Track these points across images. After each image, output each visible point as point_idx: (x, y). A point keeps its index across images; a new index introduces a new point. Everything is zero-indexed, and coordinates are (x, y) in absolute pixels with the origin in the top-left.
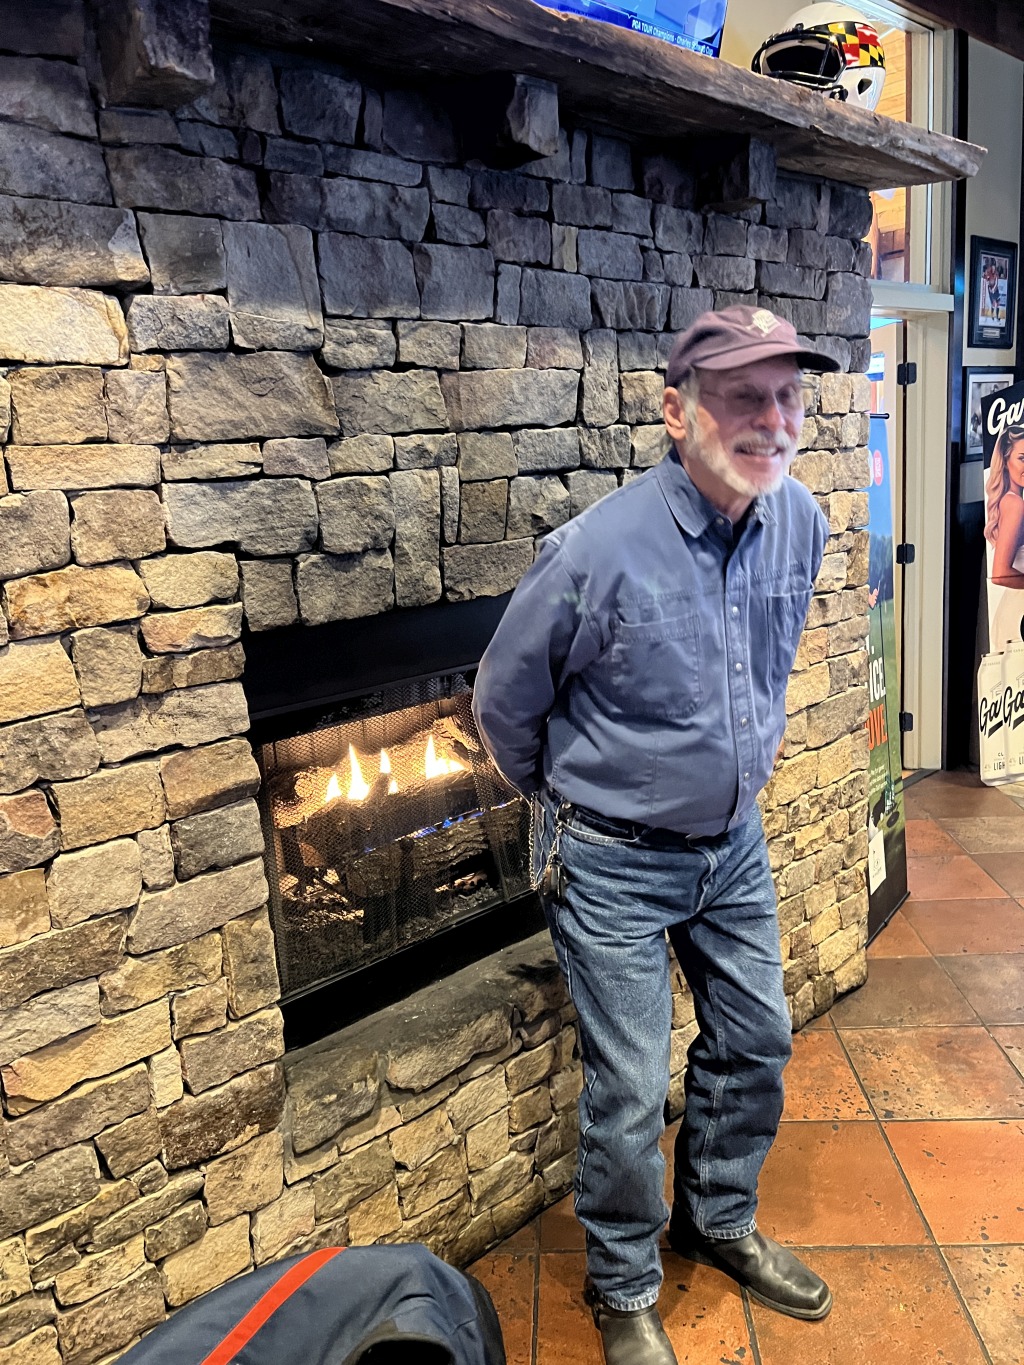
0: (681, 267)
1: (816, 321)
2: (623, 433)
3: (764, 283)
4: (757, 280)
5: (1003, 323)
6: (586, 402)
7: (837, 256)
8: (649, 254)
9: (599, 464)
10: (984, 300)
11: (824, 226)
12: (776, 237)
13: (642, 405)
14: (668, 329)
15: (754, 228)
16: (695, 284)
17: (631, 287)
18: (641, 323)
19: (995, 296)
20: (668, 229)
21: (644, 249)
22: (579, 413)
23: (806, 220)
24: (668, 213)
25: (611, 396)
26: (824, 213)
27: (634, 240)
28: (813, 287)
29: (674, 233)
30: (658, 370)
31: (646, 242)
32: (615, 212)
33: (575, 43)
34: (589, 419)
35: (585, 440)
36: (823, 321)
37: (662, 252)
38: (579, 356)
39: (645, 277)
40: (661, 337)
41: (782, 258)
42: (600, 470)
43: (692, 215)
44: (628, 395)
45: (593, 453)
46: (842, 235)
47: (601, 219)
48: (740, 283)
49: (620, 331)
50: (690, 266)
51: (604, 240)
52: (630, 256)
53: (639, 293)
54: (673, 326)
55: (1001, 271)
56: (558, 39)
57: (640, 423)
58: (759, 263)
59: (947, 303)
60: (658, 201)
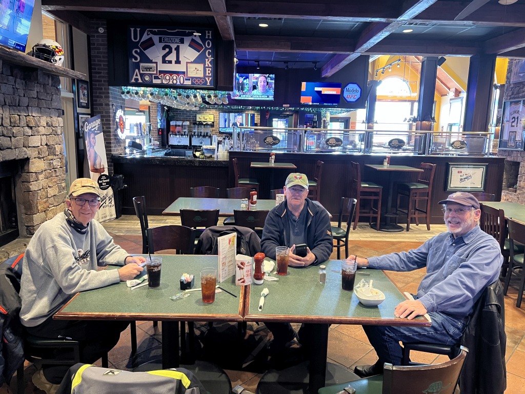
0: (21, 92)
1: (50, 105)
2: (11, 128)
3: (39, 96)
4: (37, 95)
5: (86, 102)
6: (3, 121)
7: (53, 91)
8: (15, 89)
9: (6, 135)
10: (81, 96)
11: (50, 84)
12: (41, 86)
13: (15, 122)
14: (19, 106)
15: (36, 84)
16: (24, 96)
17: (12, 96)
18: (14, 104)
19: (84, 95)
20: (18, 84)
21: (13, 88)
22: (2, 124)
23: (47, 83)
24: (18, 80)
25: (8, 120)
26: (50, 82)
27: (12, 86)
28: (49, 98)
29: (20, 84)
30: (18, 115)
31: (14, 87)
32: (8, 80)
33: (11, 55)
34: (4, 125)
35: (3, 130)
36: (52, 106)
37: (17, 89)
38: (2, 111)
39: (14, 95)
40: (18, 107)
41: (42, 91)
42: (6, 137)
43: (23, 81)
44: (12, 120)
45: (5, 133)
46: (54, 86)
47: (5, 81)
48: (34, 96)
49: (10, 106)
50: (23, 92)
51: (6, 86)
52: (11, 90)
53: (13, 98)
54: (20, 105)
55: (85, 88)
56: (8, 54)
57: (14, 126)
58: (37, 92)
59: (71, 95)
60: (16, 78)
